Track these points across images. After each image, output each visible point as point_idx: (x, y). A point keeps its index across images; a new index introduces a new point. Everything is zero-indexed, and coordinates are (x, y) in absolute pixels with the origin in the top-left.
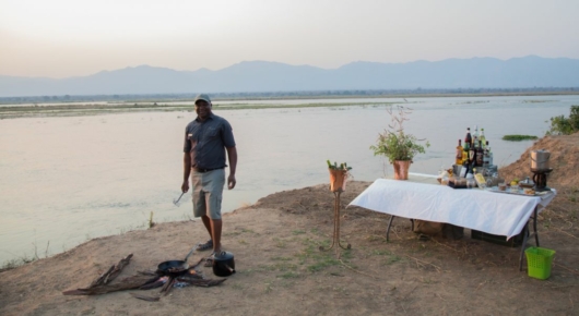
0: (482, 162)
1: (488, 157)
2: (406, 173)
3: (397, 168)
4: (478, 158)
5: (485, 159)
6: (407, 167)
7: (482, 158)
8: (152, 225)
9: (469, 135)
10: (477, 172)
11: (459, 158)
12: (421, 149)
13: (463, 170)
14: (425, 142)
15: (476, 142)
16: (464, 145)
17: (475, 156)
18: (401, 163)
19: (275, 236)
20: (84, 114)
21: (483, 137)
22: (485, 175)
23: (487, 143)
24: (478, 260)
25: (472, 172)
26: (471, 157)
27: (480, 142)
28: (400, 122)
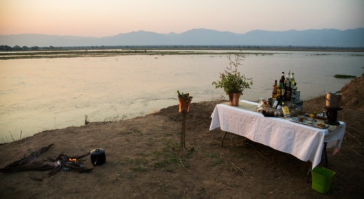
0: (291, 98)
1: (295, 94)
2: (237, 102)
3: (231, 98)
4: (288, 94)
5: (293, 96)
6: (238, 98)
7: (290, 94)
8: (87, 123)
9: (283, 77)
10: (284, 105)
11: (274, 93)
12: (247, 86)
13: (276, 103)
14: (250, 81)
15: (288, 82)
16: (278, 83)
17: (286, 93)
18: (234, 95)
19: (150, 137)
20: (108, 56)
21: (293, 79)
22: (291, 108)
23: (295, 84)
24: (278, 169)
25: (281, 105)
26: (283, 94)
27: (290, 83)
28: (236, 66)
